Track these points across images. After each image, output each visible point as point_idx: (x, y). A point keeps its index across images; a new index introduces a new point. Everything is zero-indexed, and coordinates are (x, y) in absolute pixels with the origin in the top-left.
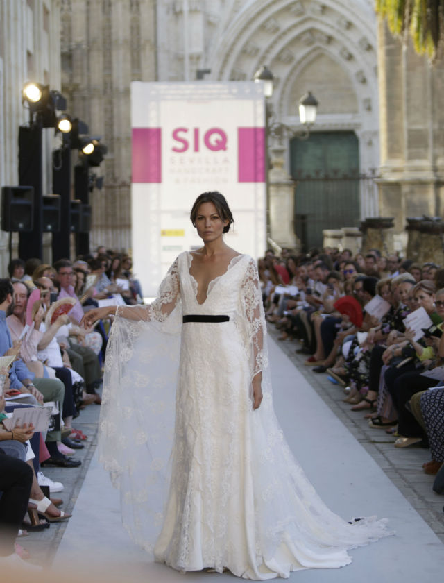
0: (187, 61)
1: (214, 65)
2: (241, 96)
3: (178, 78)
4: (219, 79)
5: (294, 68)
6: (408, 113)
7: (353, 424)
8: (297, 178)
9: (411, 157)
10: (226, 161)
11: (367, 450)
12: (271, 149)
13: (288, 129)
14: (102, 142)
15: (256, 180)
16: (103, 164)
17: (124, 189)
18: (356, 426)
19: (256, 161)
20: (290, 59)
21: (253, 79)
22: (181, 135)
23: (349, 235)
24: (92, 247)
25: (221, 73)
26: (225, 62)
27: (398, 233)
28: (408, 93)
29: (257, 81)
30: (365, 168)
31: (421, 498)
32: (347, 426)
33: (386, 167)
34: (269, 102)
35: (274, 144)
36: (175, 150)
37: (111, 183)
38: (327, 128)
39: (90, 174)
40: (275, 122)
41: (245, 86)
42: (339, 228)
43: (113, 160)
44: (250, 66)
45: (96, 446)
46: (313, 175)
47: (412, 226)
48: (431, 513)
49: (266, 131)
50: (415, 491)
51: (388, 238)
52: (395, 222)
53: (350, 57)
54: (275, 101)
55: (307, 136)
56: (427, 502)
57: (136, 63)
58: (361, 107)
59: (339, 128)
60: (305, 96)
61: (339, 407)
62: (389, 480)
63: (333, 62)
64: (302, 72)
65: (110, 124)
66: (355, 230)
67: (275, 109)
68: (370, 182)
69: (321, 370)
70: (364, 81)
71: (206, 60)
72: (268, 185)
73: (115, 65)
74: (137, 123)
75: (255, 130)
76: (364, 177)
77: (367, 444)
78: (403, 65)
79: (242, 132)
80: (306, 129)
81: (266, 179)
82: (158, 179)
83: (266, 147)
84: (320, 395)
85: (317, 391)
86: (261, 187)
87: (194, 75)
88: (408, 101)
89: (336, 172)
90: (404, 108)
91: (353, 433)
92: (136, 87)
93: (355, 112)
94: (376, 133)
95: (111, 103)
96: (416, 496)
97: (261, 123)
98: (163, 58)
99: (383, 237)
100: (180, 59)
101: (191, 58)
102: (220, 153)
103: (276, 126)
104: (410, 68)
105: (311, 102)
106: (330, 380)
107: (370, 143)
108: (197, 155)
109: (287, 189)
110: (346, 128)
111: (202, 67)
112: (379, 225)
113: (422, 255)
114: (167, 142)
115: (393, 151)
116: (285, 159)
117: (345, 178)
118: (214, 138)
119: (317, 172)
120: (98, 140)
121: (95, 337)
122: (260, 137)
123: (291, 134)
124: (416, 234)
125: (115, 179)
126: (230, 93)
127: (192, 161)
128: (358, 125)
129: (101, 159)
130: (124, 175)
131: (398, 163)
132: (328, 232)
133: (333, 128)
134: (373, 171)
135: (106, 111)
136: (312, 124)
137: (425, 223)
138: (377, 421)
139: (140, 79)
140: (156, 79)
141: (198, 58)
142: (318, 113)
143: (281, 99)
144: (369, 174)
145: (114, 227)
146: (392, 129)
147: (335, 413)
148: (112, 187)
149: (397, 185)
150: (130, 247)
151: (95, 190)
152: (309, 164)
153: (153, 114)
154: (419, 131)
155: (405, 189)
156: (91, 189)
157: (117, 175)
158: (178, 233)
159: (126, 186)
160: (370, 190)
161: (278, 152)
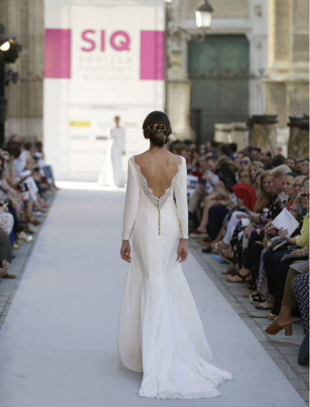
6: (294, 20)
7: (235, 300)
8: (193, 75)
9: (295, 60)
10: (129, 60)
11: (246, 324)
12: (170, 50)
13: (185, 31)
14: (19, 41)
15: (155, 78)
16: (18, 61)
17: (37, 83)
18: (238, 302)
19: (156, 61)
22: (89, 36)
23: (238, 129)
24: (7, 135)
27: (282, 127)
30: (254, 67)
31: (293, 368)
32: (230, 302)
33: (273, 69)
34: (169, 7)
35: (173, 46)
36: (84, 49)
37: (26, 76)
38: (222, 31)
39: (6, 70)
40: (174, 25)
42: (229, 122)
43: (27, 56)
45: (5, 316)
46: (207, 74)
47: (293, 123)
48: (301, 383)
49: (166, 34)
50: (288, 362)
51: (272, 132)
52: (278, 119)
54: (175, 6)
55: (203, 40)
56: (298, 373)
58: (252, 13)
59: (233, 31)
60: (201, 3)
61: (224, 285)
62: (265, 352)
65: (25, 23)
66: (243, 125)
67: (175, 15)
68: (259, 82)
69: (208, 251)
72: (168, 83)
74: (50, 23)
75: (156, 33)
76: (253, 77)
77: (247, 318)
79: (144, 34)
80: (202, 33)
81: (165, 78)
82: (68, 75)
83: (165, 47)
84: (207, 273)
85: (204, 270)
86: (160, 85)
88: (295, 8)
89: (228, 71)
90: (291, 15)
91: (234, 308)
93: (246, 17)
94: (265, 37)
95: (26, 4)
96: (288, 366)
97: (161, 27)
99: (268, 132)
102: (124, 54)
103: (175, 30)
105: (206, 8)
106: (216, 260)
107: (260, 46)
108: (103, 54)
109: (183, 86)
110: (239, 32)
112: (266, 121)
113: (302, 149)
114: (77, 42)
115: (279, 54)
116: (182, 59)
117: (237, 77)
118: (119, 39)
119: (211, 71)
120: (14, 39)
121: (7, 217)
122: (160, 40)
123: (189, 37)
124: (296, 131)
125: (29, 74)
127: (98, 60)
128: (249, 29)
129: (16, 57)
130: (38, 68)
131: (285, 64)
132: (219, 126)
133: (227, 32)
134: (261, 71)
135: (22, 11)
136: (207, 28)
137: (305, 121)
138: (257, 298)
142: (213, 18)
144: (257, 73)
145: (28, 117)
146: (279, 34)
147: (220, 289)
148: (25, 81)
149: (282, 85)
150: (42, 135)
151: (11, 83)
152: (204, 64)
153: (64, 17)
154: (304, 37)
155: (290, 88)
156: (7, 83)
157: (31, 69)
158: (85, 124)
159: (40, 80)
160: (259, 88)
161: (176, 53)
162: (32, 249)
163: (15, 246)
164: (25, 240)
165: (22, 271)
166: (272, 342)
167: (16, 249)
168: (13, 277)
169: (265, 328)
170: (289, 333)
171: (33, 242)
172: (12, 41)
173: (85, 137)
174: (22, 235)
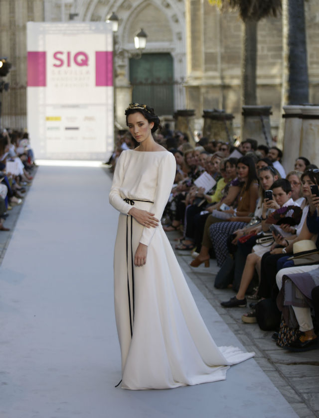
0: (63, 8)
1: (81, 10)
2: (97, 31)
3: (57, 19)
4: (84, 20)
5: (132, 13)
6: (205, 42)
8: (134, 83)
9: (206, 70)
12: (117, 65)
13: (128, 51)
14: (9, 60)
15: (107, 85)
16: (9, 75)
17: (22, 90)
19: (107, 73)
20: (130, 7)
21: (105, 20)
22: (59, 56)
25: (85, 15)
26: (88, 9)
27: (198, 118)
28: (205, 29)
29: (108, 21)
30: (177, 76)
31: (210, 291)
33: (190, 77)
34: (116, 34)
35: (119, 62)
36: (55, 65)
37: (14, 86)
38: (153, 51)
40: (119, 47)
41: (100, 25)
43: (15, 71)
44: (103, 11)
46: (144, 81)
47: (206, 115)
49: (114, 53)
50: (207, 287)
51: (192, 122)
52: (196, 112)
53: (168, 6)
54: (120, 34)
55: (140, 57)
57: (30, 9)
58: (175, 37)
59: (161, 51)
60: (139, 31)
63: (157, 9)
64: (137, 15)
65: (13, 48)
66: (170, 117)
67: (120, 40)
68: (181, 86)
70: (177, 21)
71: (76, 7)
72: (115, 88)
73: (17, 10)
74: (31, 48)
75: (106, 53)
76: (177, 83)
78: (202, 11)
79: (98, 54)
80: (139, 52)
81: (113, 84)
82: (44, 84)
83: (113, 63)
87: (68, 17)
88: (205, 34)
89: (158, 79)
90: (202, 38)
92: (30, 25)
93: (171, 40)
94: (184, 54)
95: (14, 34)
96: (207, 290)
97: (110, 49)
98: (48, 6)
99: (188, 122)
100: (58, 6)
101: (66, 5)
102: (84, 68)
103: (120, 50)
104: (206, 13)
105: (142, 35)
107: (181, 61)
108: (69, 69)
109: (127, 90)
110: (165, 51)
111: (73, 11)
112: (187, 114)
113: (213, 134)
114: (50, 61)
115: (195, 66)
116: (126, 71)
117: (165, 83)
118: (80, 58)
119: (147, 79)
120: (6, 59)
122: (110, 57)
123: (130, 55)
124: (209, 121)
125: (16, 84)
126: (90, 29)
127: (66, 73)
128: (173, 49)
129: (7, 72)
130: (22, 80)
131: (199, 74)
133: (157, 51)
134: (182, 79)
135: (11, 40)
136: (143, 49)
137: (215, 114)
139: (33, 20)
140: (43, 20)
141: (71, 6)
142: (147, 41)
143: (124, 32)
144: (179, 80)
145: (16, 114)
146: (194, 52)
148: (14, 89)
149: (197, 88)
150: (26, 127)
151: (4, 91)
152: (141, 74)
153: (41, 43)
154: (212, 54)
155: (203, 90)
156: (1, 91)
157: (18, 81)
158: (57, 119)
159: (24, 88)
160: (181, 91)
161: (121, 67)
162: (20, 209)
163: (9, 207)
164: (16, 203)
165: (14, 225)
166: (195, 273)
167: (10, 210)
168: (8, 230)
169: (190, 262)
170: (207, 265)
171: (21, 205)
172: (4, 61)
173: (57, 128)
174: (14, 199)
